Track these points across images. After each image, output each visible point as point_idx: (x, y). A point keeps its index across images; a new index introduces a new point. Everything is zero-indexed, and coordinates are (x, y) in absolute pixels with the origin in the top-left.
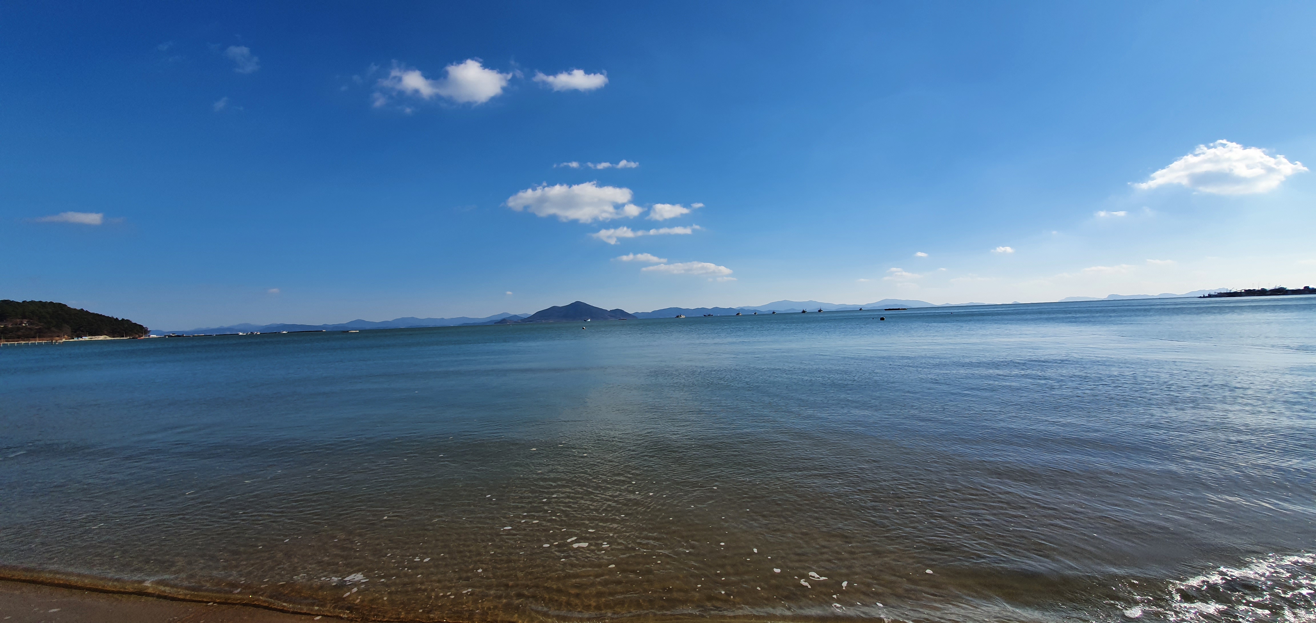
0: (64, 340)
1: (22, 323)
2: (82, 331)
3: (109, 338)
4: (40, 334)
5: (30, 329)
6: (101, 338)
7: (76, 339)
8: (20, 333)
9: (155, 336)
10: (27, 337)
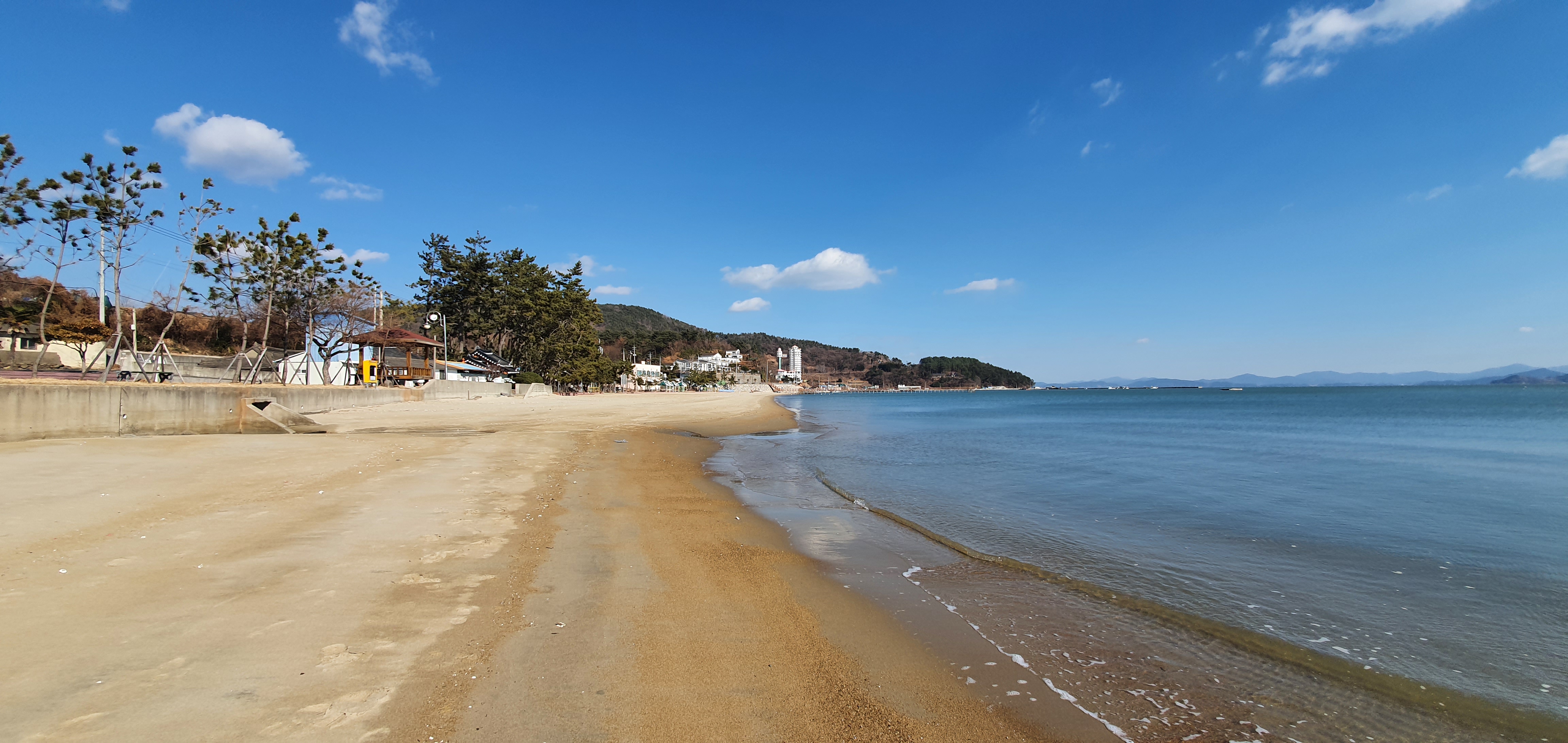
0: (976, 389)
1: (951, 375)
2: (988, 382)
3: (1006, 389)
4: (961, 383)
5: (956, 379)
6: (1001, 388)
7: (983, 389)
8: (950, 383)
9: (1039, 388)
10: (953, 386)
